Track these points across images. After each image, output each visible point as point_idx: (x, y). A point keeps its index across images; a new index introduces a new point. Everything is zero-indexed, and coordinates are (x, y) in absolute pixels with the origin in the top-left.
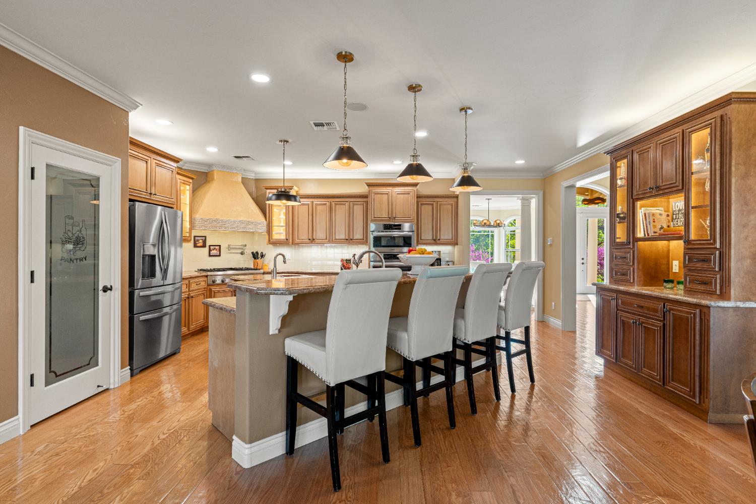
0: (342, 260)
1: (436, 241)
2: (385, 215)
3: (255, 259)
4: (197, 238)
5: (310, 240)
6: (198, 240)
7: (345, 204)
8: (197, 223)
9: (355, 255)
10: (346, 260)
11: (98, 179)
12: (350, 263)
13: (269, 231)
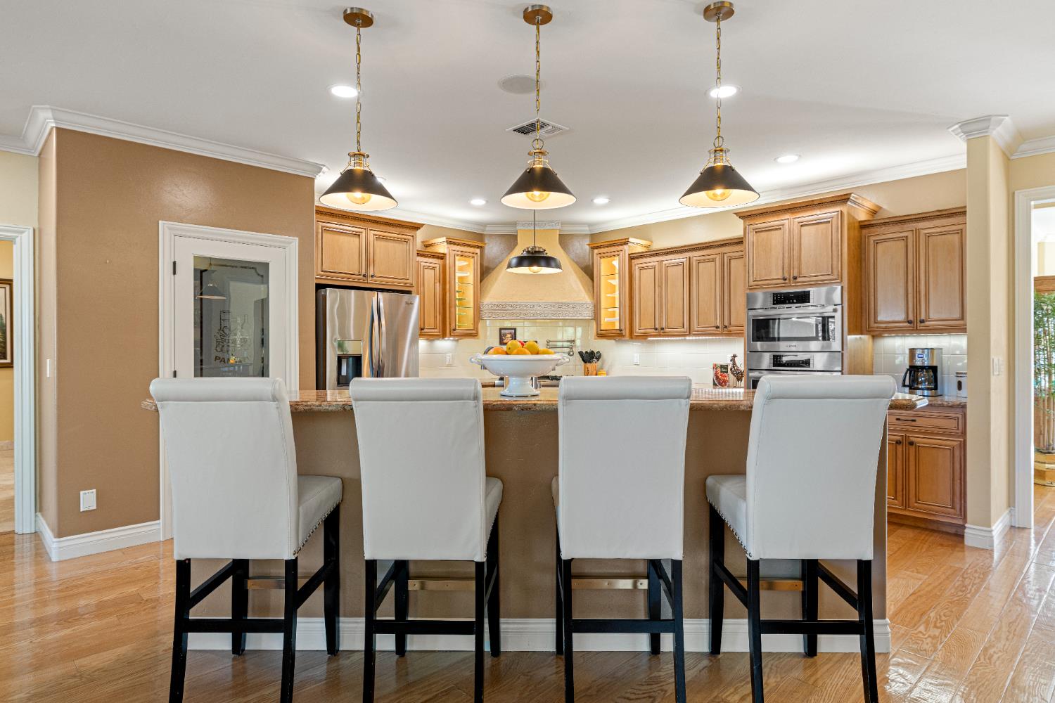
0: (715, 367)
1: (915, 325)
2: (776, 274)
3: (585, 362)
4: (503, 331)
5: (656, 329)
6: (505, 335)
7: (713, 260)
8: (485, 309)
9: (734, 356)
10: (722, 367)
11: (266, 265)
12: (727, 372)
13: (597, 317)
